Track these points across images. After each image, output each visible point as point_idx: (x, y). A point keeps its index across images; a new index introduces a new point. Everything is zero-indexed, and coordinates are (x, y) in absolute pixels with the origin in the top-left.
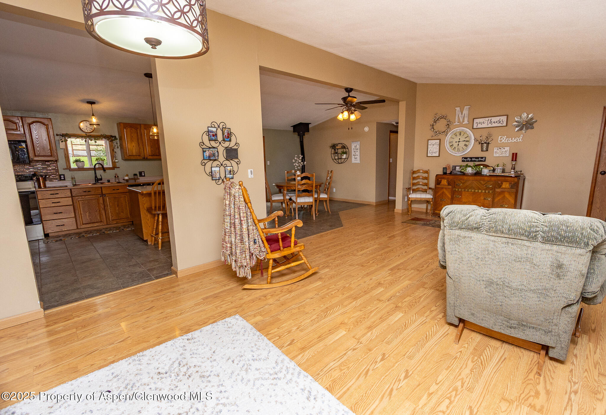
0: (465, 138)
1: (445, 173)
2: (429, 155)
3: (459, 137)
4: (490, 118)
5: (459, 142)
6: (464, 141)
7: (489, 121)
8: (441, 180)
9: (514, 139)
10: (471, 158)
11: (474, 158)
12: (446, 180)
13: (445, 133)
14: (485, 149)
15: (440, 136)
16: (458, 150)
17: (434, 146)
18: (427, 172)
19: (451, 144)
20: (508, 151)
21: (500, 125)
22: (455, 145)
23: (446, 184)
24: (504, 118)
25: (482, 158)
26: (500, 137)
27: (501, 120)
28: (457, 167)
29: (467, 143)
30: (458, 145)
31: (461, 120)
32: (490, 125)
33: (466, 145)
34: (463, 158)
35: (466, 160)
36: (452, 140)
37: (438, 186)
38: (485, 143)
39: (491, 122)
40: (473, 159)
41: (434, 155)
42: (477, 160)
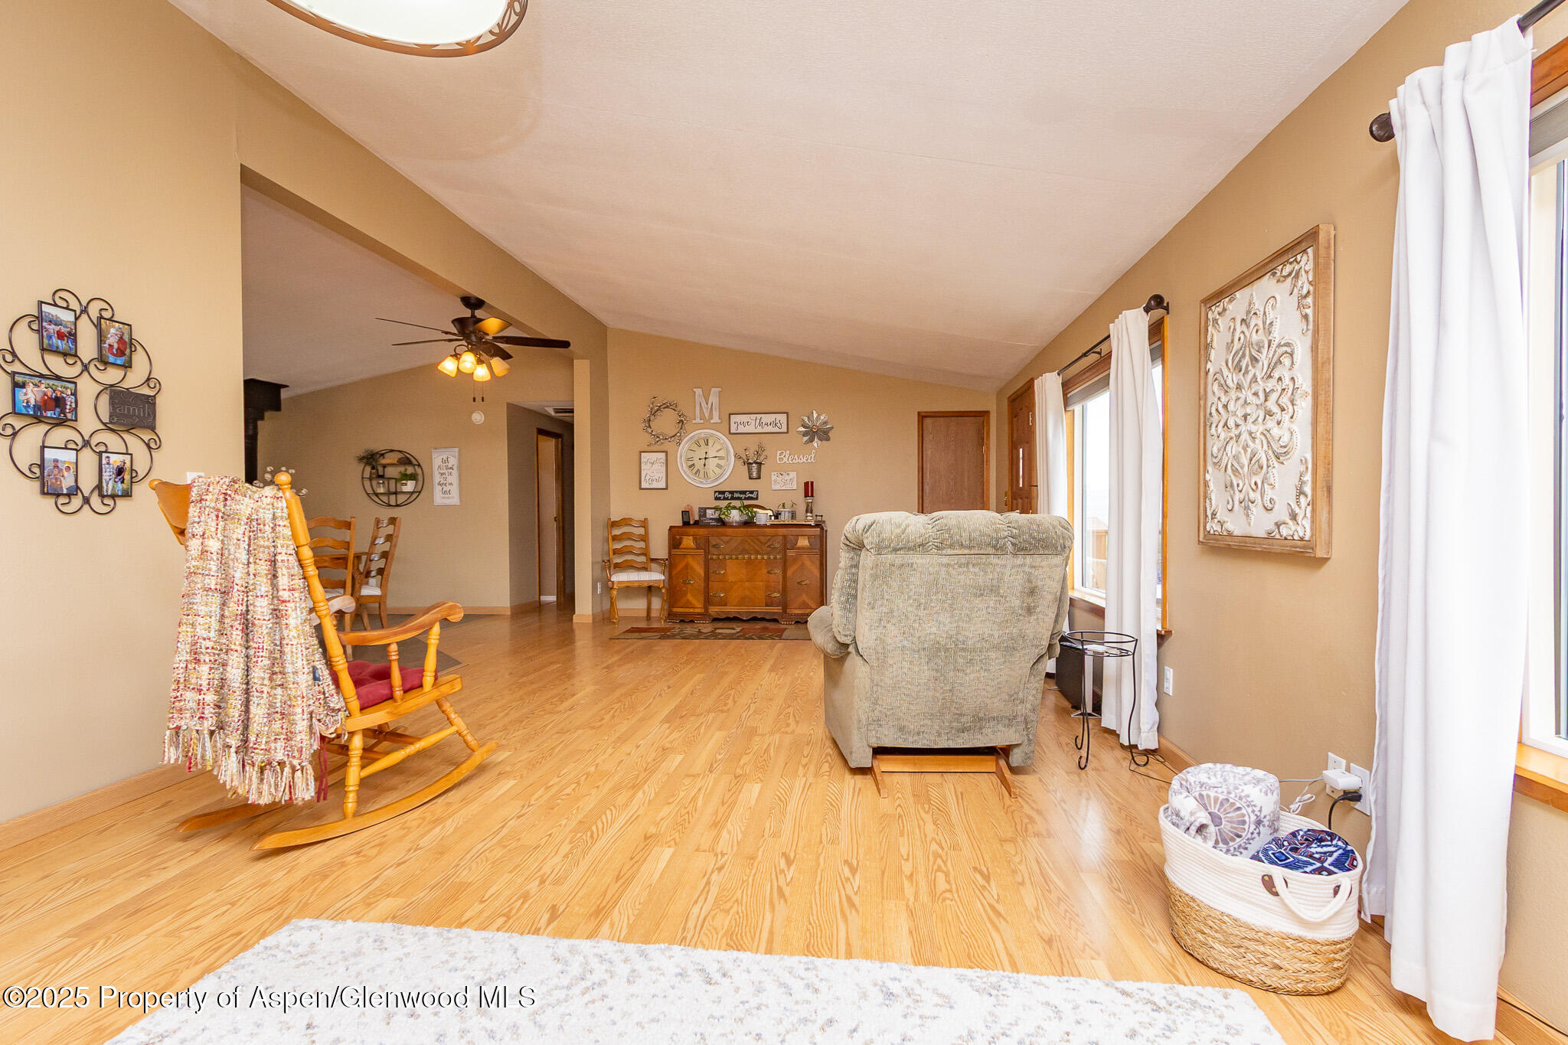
0: (717, 451)
1: (686, 524)
2: (644, 485)
3: (704, 449)
4: (759, 416)
5: (706, 458)
6: (716, 457)
7: (758, 421)
8: (681, 539)
9: (801, 457)
10: (732, 493)
11: (737, 492)
12: (691, 538)
13: (677, 438)
14: (755, 475)
15: (667, 446)
16: (706, 475)
17: (655, 466)
18: (644, 524)
19: (691, 463)
20: (796, 479)
21: (776, 430)
22: (699, 464)
23: (692, 545)
24: (783, 418)
25: (752, 492)
26: (779, 452)
27: (778, 421)
28: (707, 511)
29: (722, 462)
30: (705, 465)
31: (707, 416)
32: (760, 430)
33: (719, 466)
34: (715, 492)
35: (722, 496)
36: (691, 454)
37: (675, 552)
38: (756, 463)
39: (761, 424)
40: (736, 495)
41: (655, 485)
42: (743, 496)
